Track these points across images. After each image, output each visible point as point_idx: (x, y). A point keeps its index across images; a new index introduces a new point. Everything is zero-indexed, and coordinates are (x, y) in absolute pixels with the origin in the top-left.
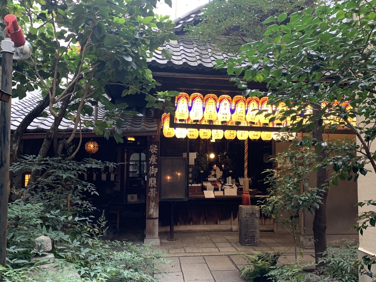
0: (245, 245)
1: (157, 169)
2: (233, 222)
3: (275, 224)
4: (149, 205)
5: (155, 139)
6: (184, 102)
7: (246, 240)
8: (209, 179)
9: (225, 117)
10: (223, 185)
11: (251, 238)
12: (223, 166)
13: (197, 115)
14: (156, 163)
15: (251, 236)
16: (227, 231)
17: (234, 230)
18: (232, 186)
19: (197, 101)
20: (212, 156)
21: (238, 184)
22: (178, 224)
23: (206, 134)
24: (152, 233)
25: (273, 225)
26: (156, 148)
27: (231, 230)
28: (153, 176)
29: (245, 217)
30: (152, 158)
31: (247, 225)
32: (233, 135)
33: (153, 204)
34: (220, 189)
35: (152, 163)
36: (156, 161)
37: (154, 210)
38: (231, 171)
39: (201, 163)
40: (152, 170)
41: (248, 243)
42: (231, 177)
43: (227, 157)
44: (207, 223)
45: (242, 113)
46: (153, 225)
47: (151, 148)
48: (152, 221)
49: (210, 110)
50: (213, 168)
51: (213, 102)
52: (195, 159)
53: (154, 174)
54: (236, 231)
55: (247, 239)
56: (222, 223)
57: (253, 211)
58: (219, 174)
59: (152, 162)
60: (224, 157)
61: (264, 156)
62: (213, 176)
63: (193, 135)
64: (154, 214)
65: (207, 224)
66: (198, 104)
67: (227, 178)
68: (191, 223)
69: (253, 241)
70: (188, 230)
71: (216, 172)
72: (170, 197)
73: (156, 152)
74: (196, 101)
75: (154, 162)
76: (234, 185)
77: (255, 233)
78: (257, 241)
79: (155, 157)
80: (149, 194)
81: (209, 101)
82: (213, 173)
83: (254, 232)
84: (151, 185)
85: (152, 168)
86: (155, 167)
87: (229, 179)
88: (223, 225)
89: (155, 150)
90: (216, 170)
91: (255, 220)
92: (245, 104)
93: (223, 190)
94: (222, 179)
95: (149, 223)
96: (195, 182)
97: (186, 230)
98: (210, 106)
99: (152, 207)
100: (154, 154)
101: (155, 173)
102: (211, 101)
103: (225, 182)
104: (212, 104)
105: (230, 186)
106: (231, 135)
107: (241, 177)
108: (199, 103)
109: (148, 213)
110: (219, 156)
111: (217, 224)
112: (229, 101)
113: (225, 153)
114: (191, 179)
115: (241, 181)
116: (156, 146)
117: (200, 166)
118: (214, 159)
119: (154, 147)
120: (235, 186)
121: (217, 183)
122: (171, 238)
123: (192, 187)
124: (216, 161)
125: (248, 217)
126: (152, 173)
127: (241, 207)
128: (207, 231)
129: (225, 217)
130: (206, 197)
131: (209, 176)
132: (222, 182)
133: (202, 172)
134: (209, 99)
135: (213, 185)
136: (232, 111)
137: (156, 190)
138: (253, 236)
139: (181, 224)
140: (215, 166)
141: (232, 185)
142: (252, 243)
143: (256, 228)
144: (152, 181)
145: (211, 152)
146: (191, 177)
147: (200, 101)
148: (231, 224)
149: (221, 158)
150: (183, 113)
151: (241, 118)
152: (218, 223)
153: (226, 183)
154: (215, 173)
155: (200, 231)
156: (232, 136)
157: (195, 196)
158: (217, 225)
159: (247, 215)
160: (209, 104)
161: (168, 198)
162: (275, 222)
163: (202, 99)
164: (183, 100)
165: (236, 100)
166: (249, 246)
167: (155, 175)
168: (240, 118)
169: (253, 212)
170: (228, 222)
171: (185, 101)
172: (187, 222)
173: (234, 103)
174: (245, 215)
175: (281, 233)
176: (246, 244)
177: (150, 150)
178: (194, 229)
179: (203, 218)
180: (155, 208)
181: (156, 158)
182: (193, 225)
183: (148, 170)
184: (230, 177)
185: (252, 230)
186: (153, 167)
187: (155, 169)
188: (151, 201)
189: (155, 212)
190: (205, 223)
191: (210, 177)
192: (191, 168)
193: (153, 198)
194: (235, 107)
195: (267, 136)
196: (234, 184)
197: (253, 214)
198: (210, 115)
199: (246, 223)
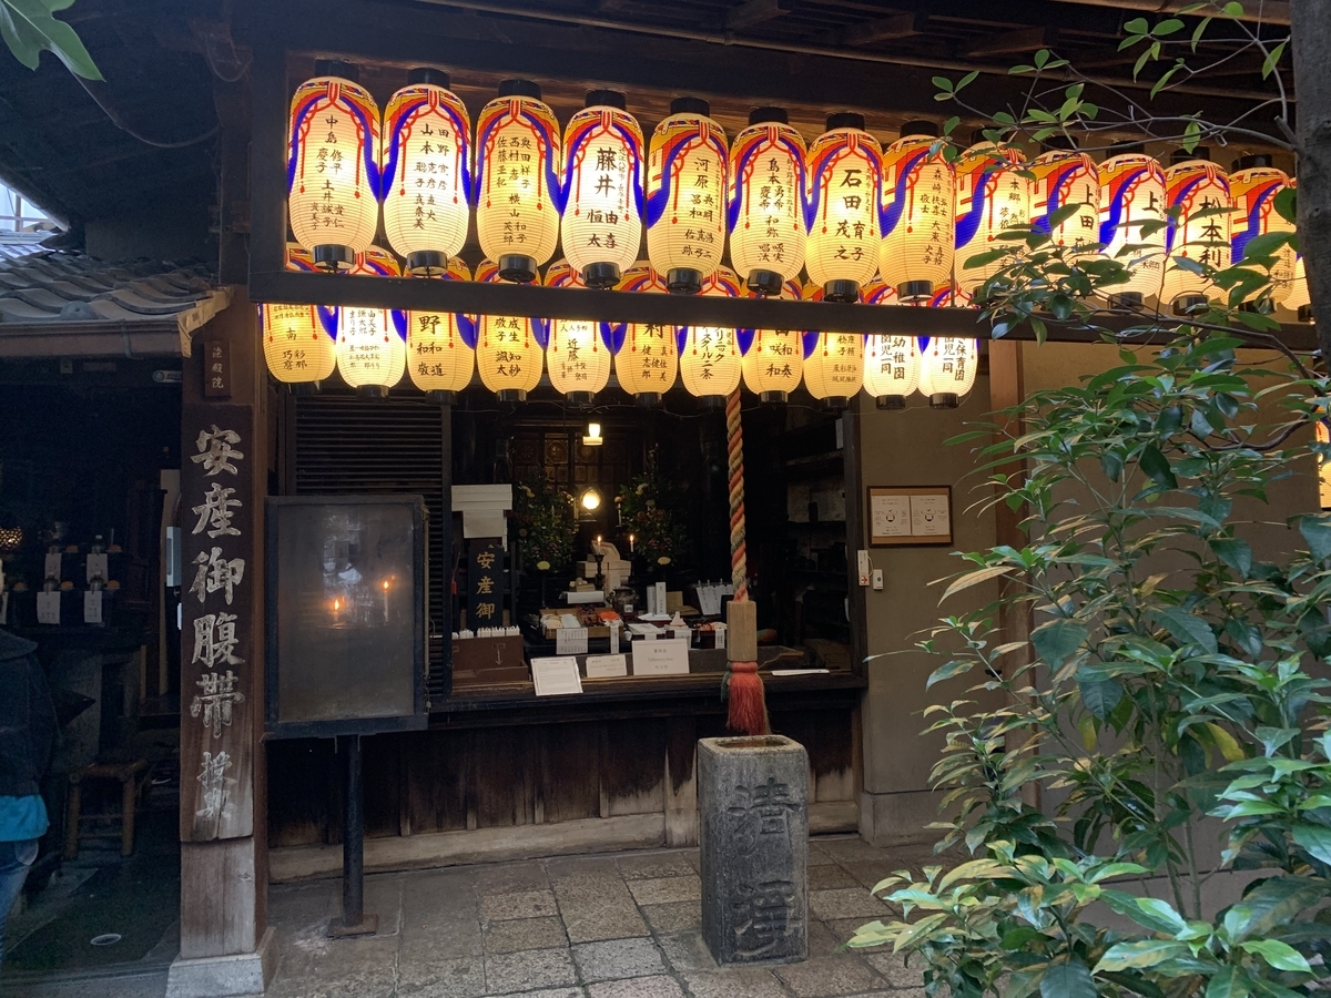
0: (735, 960)
1: (239, 564)
2: (672, 804)
3: (866, 800)
4: (198, 769)
5: (228, 397)
6: (335, 128)
7: (740, 932)
8: (572, 597)
9: (603, 240)
10: (629, 619)
11: (766, 919)
12: (632, 538)
13: (424, 218)
14: (235, 532)
15: (762, 909)
16: (648, 844)
17: (675, 841)
18: (668, 622)
19: (428, 132)
20: (591, 501)
21: (697, 613)
22: (407, 829)
23: (514, 362)
24: (215, 924)
25: (856, 800)
26: (234, 447)
27: (664, 841)
28: (216, 603)
29: (733, 809)
30: (210, 505)
31: (743, 851)
32: (661, 370)
33: (217, 763)
34: (615, 642)
35: (212, 534)
36: (234, 522)
37: (228, 793)
38: (664, 561)
39: (541, 532)
40: (211, 568)
41: (751, 941)
42: (664, 584)
43: (650, 503)
44: (547, 813)
45: (709, 214)
46: (226, 875)
47: (202, 446)
48: (216, 854)
49: (514, 186)
50: (591, 551)
51: (526, 143)
52: (507, 513)
53: (222, 591)
54: (685, 845)
55: (741, 924)
56: (620, 807)
57: (771, 770)
58: (617, 571)
59: (209, 527)
60: (639, 504)
61: (790, 498)
62: (590, 580)
63: (439, 371)
64: (227, 815)
65: (547, 821)
66: (434, 147)
67: (650, 589)
68: (472, 822)
69: (776, 934)
70: (454, 856)
71: (604, 566)
72: (332, 712)
73: (234, 471)
74: (419, 126)
75: (224, 528)
76: (677, 619)
77: (783, 889)
78: (796, 930)
79: (230, 497)
80: (195, 709)
81: (502, 133)
82: (591, 569)
83: (779, 882)
84: (203, 653)
85: (213, 561)
86: (227, 556)
87: (658, 593)
88: (628, 820)
89: (230, 460)
90: (602, 556)
91: (783, 817)
92: (725, 164)
93: (626, 648)
94: (629, 593)
95: (198, 867)
96: (506, 614)
97: (442, 854)
98: (510, 165)
99: (211, 776)
100: (225, 480)
101: (229, 588)
102: (515, 131)
103: (642, 605)
104: (523, 150)
105: (660, 624)
106: (652, 370)
107: (704, 582)
108: (435, 141)
109: (192, 812)
110: (617, 499)
111: (597, 814)
112: (627, 136)
113: (640, 487)
114: (486, 599)
115: (709, 598)
116: (233, 437)
117: (538, 542)
118: (597, 514)
119: (222, 439)
120: (681, 621)
121: (602, 614)
122: (350, 924)
123: (476, 641)
124: (605, 522)
125: (746, 805)
126: (212, 587)
127: (711, 755)
128: (550, 854)
129: (633, 779)
130: (540, 692)
131: (572, 584)
132: (629, 608)
133: (544, 565)
134: (505, 120)
135: (585, 624)
136: (650, 208)
137: (235, 684)
138: (773, 908)
139: (418, 829)
140: (599, 539)
141: (666, 617)
142: (770, 941)
143: (790, 860)
144: (210, 632)
145: (586, 485)
146: (488, 591)
147: (444, 133)
148: (664, 812)
149: (626, 510)
150: (334, 203)
151: (704, 245)
152: (604, 812)
153: (646, 612)
154: (599, 569)
155: (515, 858)
156: (655, 372)
157: (489, 687)
158: (599, 821)
159: (740, 798)
160: (502, 155)
161: (317, 717)
162: (863, 790)
163: (455, 118)
164: (332, 122)
165: (669, 137)
166: (754, 959)
167: (229, 599)
168: (695, 244)
169: (772, 780)
170: (648, 802)
171: (347, 128)
172: (451, 812)
173: (659, 154)
174: (733, 797)
175: (895, 842)
176: (739, 952)
177: (195, 459)
178: (484, 848)
179: (528, 794)
180: (231, 781)
181: (237, 503)
182: (479, 827)
183: (188, 571)
184: (662, 586)
185: (769, 876)
186: (216, 551)
187: (231, 565)
188: (206, 743)
189: (230, 805)
190: (539, 815)
191: (574, 590)
192: (490, 551)
193: (217, 727)
194: (665, 177)
195: (839, 374)
196: (678, 614)
197: (773, 786)
198: (514, 220)
199: (736, 837)
